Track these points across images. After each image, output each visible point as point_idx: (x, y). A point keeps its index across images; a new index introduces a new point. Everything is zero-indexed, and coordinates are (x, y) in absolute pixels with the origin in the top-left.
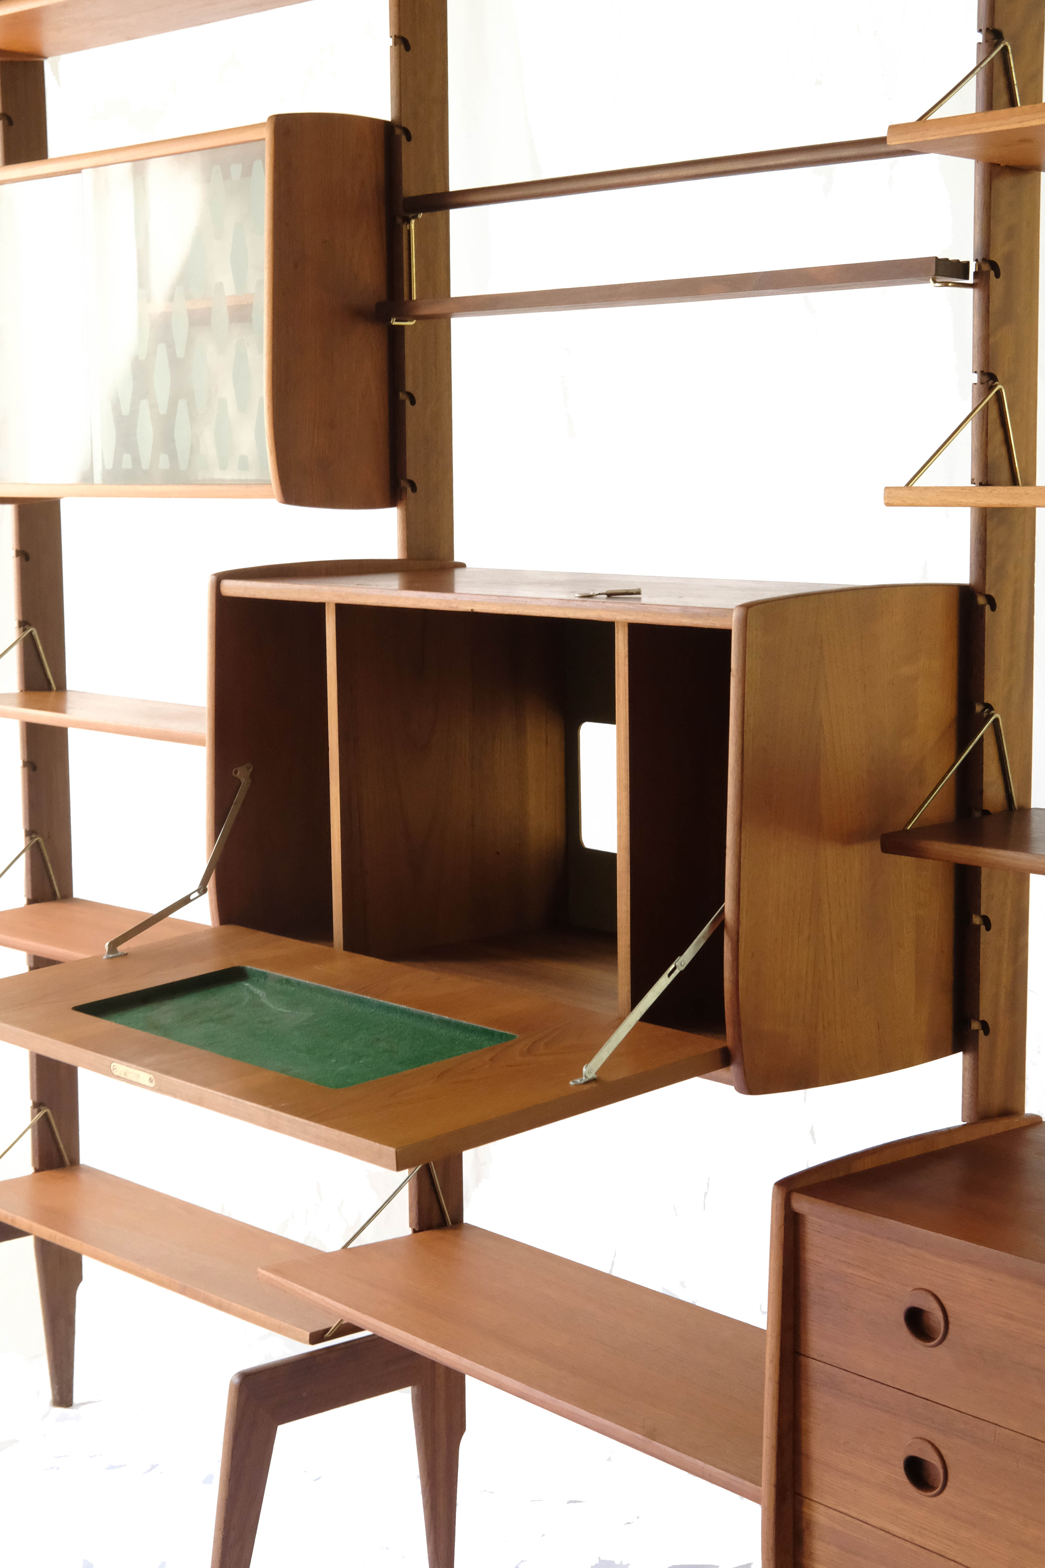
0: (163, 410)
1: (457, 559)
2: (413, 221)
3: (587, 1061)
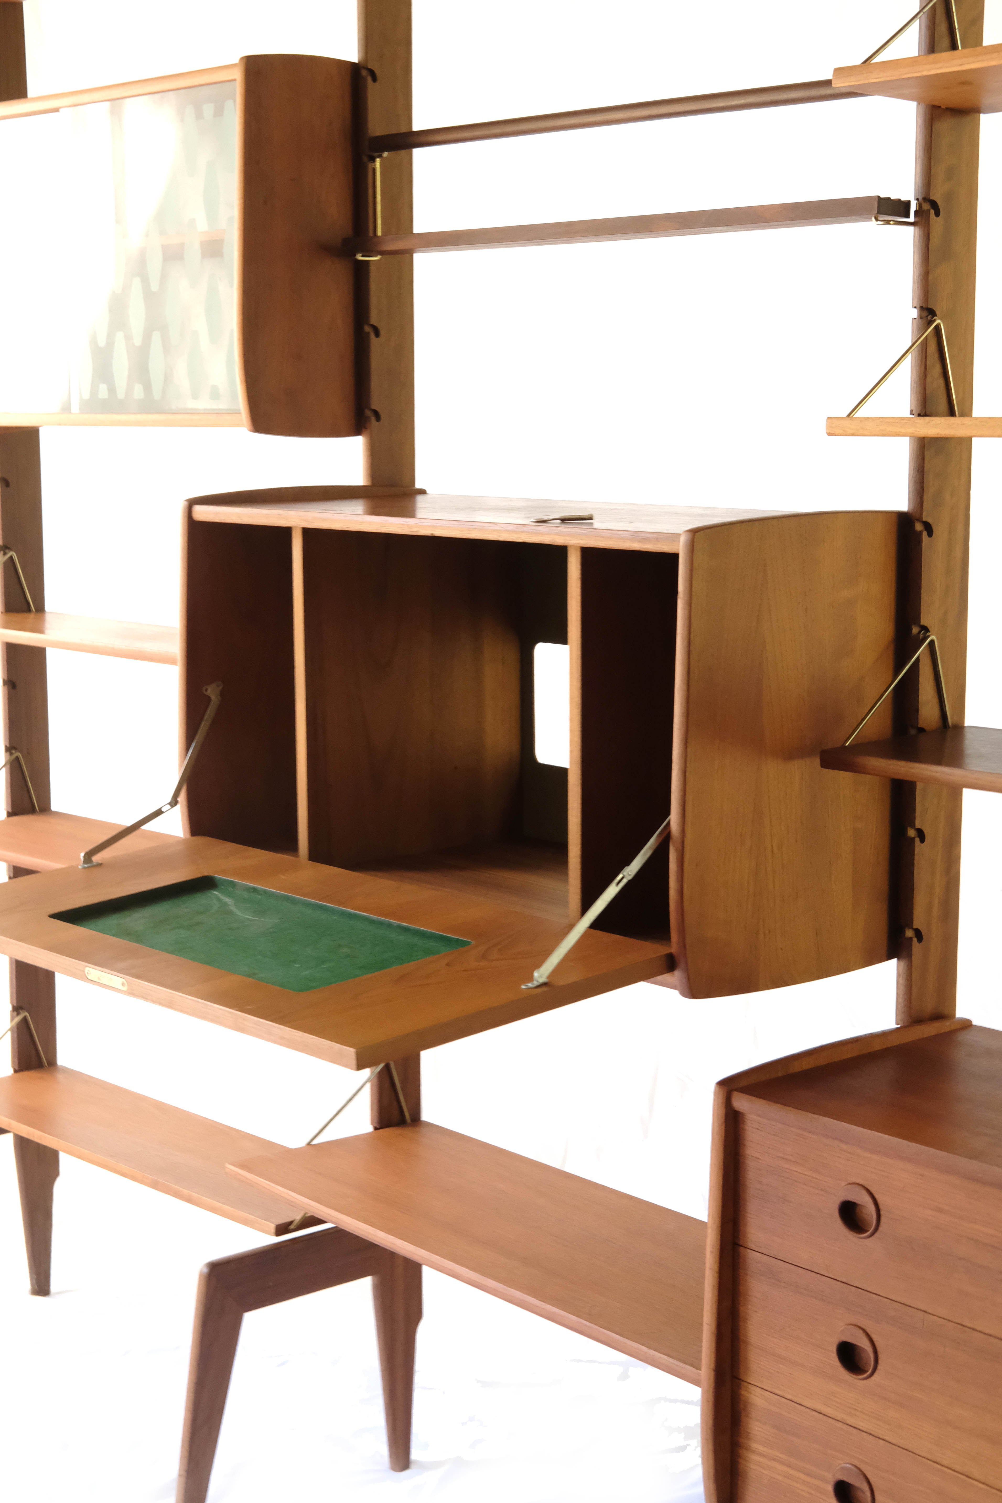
0: (138, 341)
1: (418, 485)
2: (378, 160)
3: (538, 966)
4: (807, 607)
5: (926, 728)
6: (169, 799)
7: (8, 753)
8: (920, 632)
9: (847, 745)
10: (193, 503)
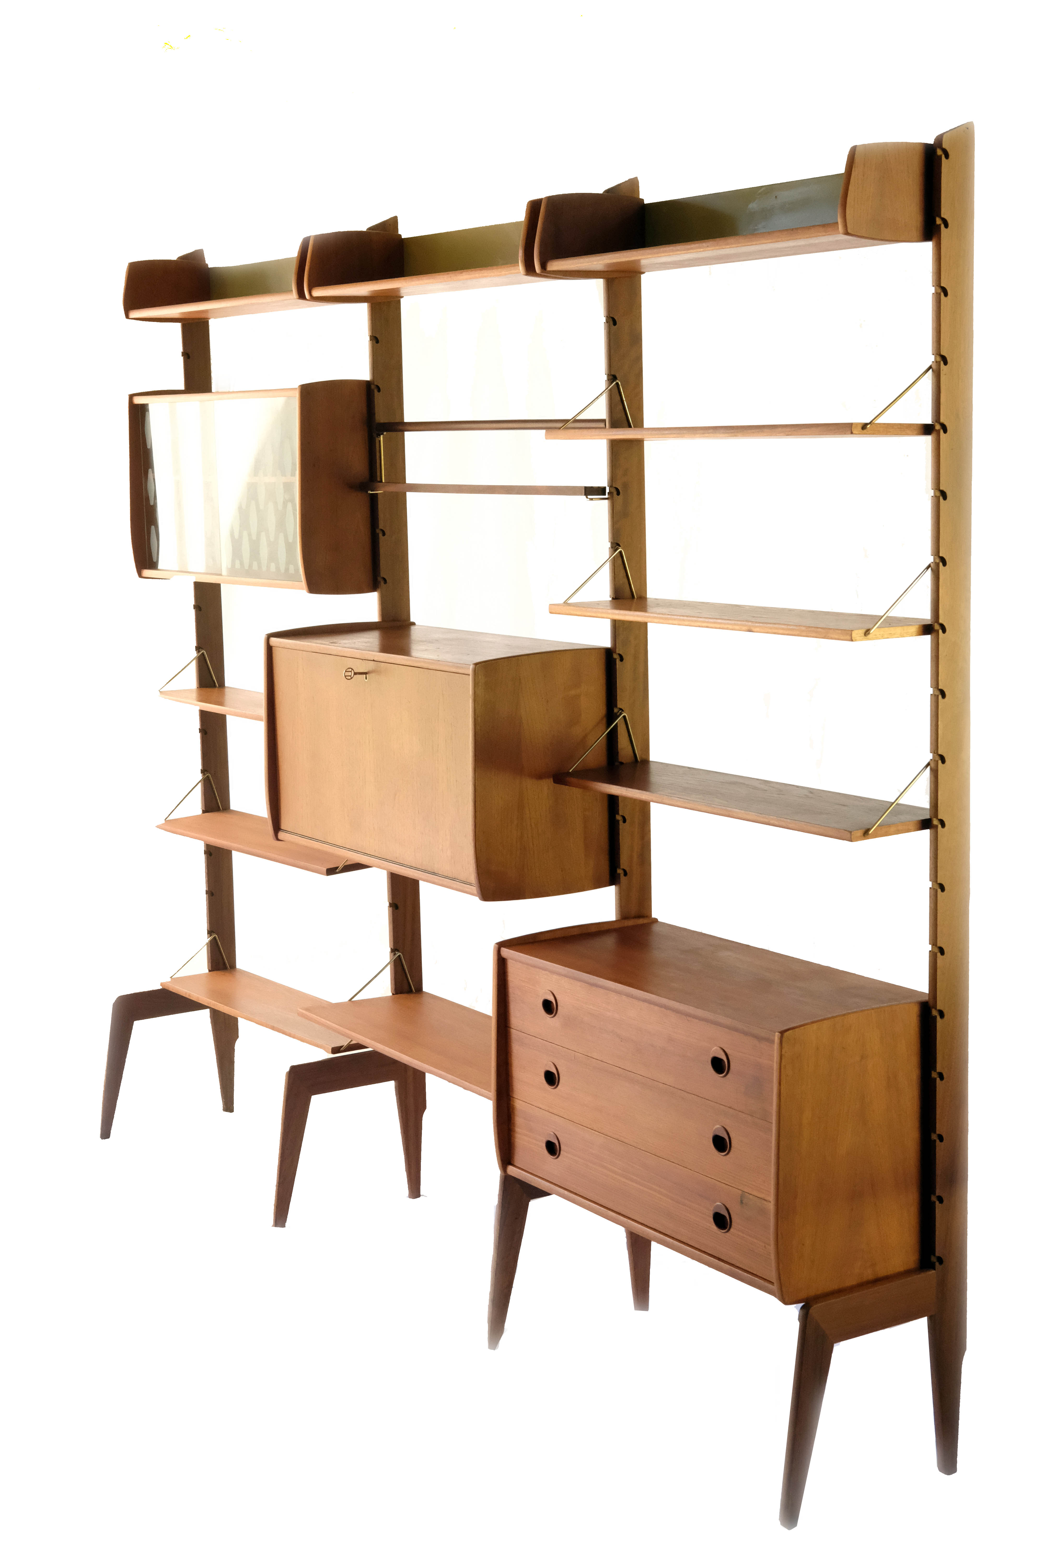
0: (254, 537)
1: (412, 620)
2: (382, 436)
4: (548, 700)
5: (625, 762)
8: (619, 711)
9: (570, 771)
10: (270, 636)
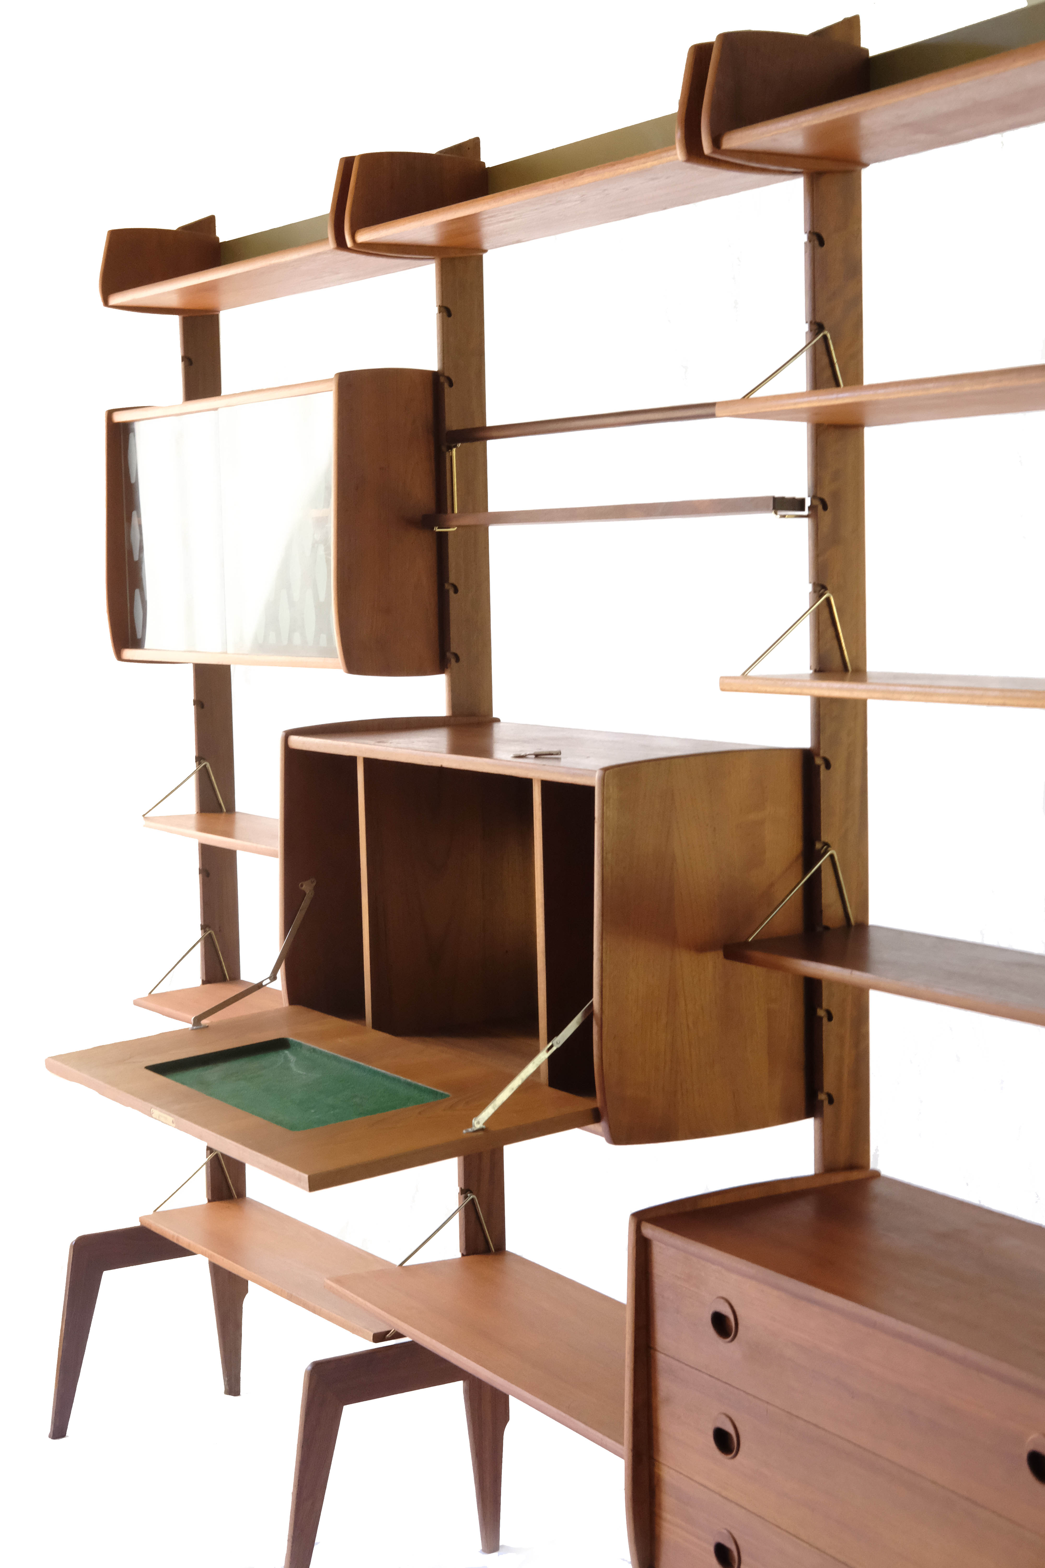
1: (495, 715)
2: (454, 450)
3: (477, 1114)
4: (715, 828)
5: (831, 927)
6: (269, 974)
7: (203, 931)
8: (823, 847)
9: (750, 940)
10: (288, 734)
